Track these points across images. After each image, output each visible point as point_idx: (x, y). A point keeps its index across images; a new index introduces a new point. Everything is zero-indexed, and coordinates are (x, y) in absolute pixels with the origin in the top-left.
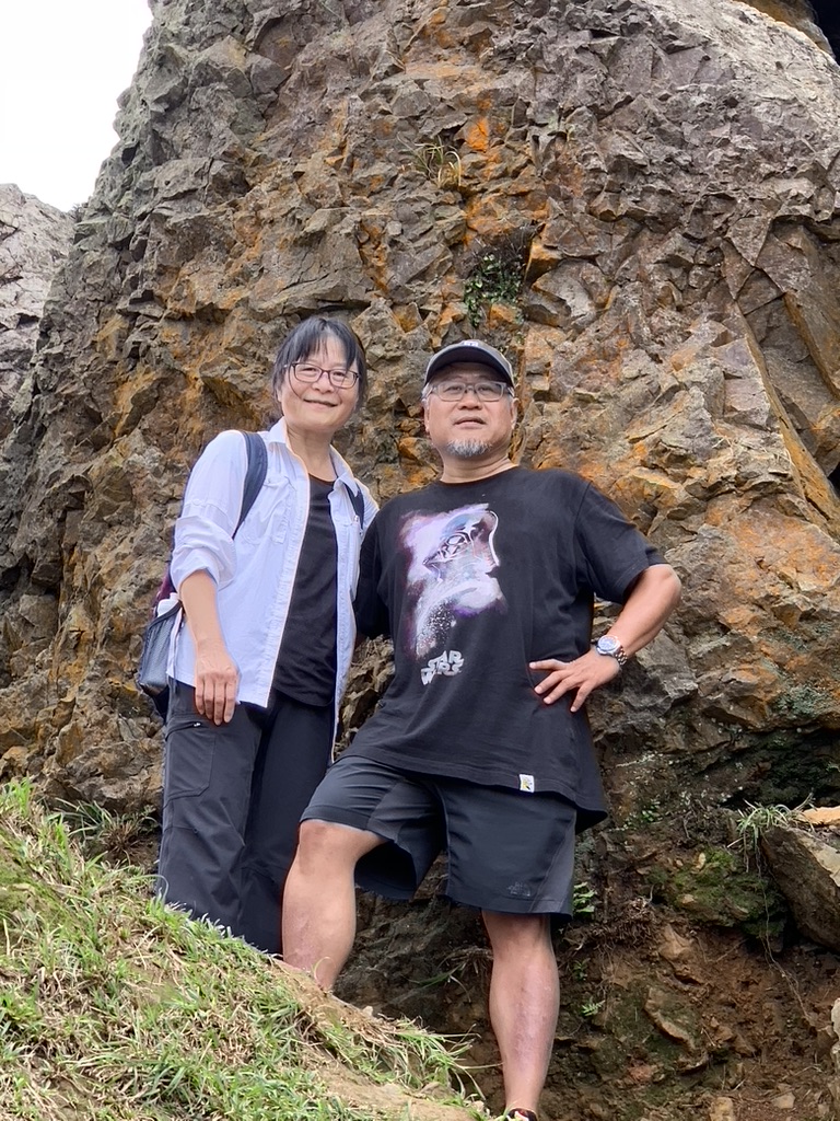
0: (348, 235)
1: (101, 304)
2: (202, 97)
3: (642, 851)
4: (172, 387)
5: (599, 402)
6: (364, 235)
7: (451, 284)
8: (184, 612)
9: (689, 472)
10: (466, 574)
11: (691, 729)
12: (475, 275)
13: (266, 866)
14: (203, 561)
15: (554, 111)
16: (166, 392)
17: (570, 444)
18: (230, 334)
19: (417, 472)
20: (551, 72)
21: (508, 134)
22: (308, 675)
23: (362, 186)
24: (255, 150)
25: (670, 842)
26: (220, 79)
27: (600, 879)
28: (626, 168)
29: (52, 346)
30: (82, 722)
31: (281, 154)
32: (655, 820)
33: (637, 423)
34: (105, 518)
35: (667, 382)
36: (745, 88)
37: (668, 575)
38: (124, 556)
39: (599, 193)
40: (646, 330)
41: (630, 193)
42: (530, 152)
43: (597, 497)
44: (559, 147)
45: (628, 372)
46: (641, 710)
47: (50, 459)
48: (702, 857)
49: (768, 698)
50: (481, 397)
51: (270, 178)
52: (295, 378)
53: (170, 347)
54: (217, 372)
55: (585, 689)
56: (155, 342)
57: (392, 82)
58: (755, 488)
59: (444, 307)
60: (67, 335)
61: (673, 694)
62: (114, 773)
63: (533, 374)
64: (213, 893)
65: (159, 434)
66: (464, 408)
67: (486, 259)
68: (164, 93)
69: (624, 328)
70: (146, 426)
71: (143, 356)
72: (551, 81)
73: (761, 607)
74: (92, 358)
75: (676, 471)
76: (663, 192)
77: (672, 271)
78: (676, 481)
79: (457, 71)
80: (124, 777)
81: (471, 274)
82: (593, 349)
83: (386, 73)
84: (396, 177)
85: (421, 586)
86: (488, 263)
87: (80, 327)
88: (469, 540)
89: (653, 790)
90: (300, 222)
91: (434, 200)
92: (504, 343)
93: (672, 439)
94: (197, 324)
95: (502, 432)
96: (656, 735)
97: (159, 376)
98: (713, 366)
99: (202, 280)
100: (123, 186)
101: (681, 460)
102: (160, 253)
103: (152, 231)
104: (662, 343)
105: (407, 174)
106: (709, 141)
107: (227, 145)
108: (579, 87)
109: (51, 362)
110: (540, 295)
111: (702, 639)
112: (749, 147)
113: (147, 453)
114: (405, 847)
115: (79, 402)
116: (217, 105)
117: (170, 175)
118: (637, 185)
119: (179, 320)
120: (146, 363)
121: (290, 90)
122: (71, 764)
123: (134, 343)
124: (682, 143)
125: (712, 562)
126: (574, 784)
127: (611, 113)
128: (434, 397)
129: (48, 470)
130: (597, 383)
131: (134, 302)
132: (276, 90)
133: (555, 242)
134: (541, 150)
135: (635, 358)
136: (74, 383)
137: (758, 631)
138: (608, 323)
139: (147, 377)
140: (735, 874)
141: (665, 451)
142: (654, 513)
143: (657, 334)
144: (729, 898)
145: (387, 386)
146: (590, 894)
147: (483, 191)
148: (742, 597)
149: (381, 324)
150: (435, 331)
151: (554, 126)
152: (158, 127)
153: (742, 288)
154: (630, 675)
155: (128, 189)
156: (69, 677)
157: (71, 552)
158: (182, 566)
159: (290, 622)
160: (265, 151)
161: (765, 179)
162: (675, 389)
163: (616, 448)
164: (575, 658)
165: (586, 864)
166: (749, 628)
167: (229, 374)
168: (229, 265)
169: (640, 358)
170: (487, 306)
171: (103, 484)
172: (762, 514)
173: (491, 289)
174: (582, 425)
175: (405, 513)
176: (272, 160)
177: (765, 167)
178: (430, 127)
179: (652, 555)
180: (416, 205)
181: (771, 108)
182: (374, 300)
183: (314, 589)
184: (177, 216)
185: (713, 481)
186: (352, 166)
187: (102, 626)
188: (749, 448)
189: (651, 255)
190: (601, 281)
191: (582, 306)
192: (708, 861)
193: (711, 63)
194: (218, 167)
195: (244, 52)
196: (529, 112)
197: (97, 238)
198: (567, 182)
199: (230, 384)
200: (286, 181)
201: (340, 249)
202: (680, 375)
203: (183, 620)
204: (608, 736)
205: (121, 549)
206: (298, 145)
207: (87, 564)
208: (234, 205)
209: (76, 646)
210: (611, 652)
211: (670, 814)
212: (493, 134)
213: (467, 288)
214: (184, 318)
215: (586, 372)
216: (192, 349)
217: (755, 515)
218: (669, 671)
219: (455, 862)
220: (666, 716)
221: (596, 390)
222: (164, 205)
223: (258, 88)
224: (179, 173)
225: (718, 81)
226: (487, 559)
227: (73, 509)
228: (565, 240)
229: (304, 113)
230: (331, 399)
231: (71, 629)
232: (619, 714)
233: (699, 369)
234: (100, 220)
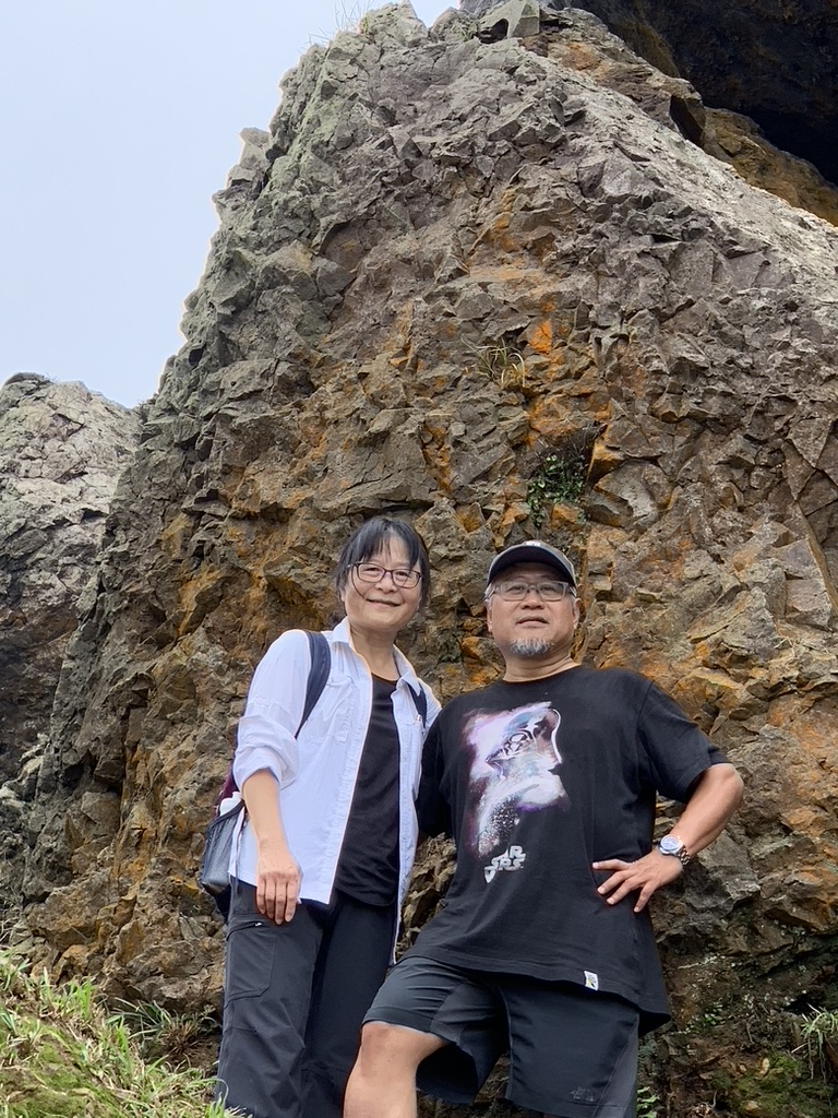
0: (412, 435)
1: (167, 503)
2: (268, 299)
3: (704, 1055)
4: (236, 586)
5: (661, 602)
6: (427, 436)
7: (514, 484)
8: (246, 811)
9: (752, 673)
10: (529, 772)
11: (753, 931)
12: (538, 475)
13: (327, 1068)
14: (266, 760)
15: (616, 314)
16: (230, 591)
17: (632, 644)
18: (294, 533)
19: (479, 671)
20: (613, 276)
21: (571, 336)
22: (370, 875)
23: (427, 387)
24: (320, 352)
25: (733, 1046)
26: (287, 282)
27: (662, 1084)
28: (688, 370)
29: (117, 544)
30: (143, 920)
31: (346, 355)
32: (718, 1023)
33: (699, 623)
34: (168, 716)
35: (729, 583)
36: (805, 292)
37: (729, 775)
38: (187, 754)
39: (661, 394)
40: (708, 530)
41: (691, 395)
42: (592, 353)
43: (659, 697)
44: (621, 349)
45: (689, 572)
46: (703, 911)
47: (114, 657)
48: (766, 1063)
49: (831, 901)
50: (544, 596)
51: (335, 379)
52: (358, 579)
53: (234, 546)
54: (282, 570)
55: (649, 888)
56: (219, 541)
57: (457, 284)
58: (817, 688)
59: (507, 507)
60: (132, 534)
61: (735, 896)
62: (174, 972)
63: (596, 574)
64: (272, 1096)
65: (223, 633)
66: (526, 607)
67: (549, 459)
68: (231, 295)
69: (685, 529)
70: (209, 625)
71: (208, 555)
72: (614, 285)
73: (823, 808)
74: (157, 556)
75: (738, 671)
76: (725, 394)
77: (734, 471)
78: (737, 681)
79: (520, 274)
80: (185, 976)
81: (534, 474)
82: (655, 549)
83: (450, 276)
84: (460, 377)
85: (484, 783)
86: (551, 463)
87: (145, 526)
88: (531, 738)
89: (716, 992)
90: (364, 422)
91: (498, 401)
92: (565, 542)
93: (732, 640)
94: (262, 523)
95: (565, 630)
96: (718, 937)
97: (223, 575)
98: (774, 566)
99: (267, 479)
100: (189, 387)
101: (742, 660)
102: (226, 452)
103: (218, 431)
104: (723, 543)
105: (471, 375)
106: (770, 343)
107: (293, 346)
108: (641, 290)
109: (116, 560)
110: (602, 495)
111: (764, 840)
112: (810, 350)
113: (211, 651)
114: (467, 1050)
115: (143, 600)
116: (283, 307)
117: (236, 376)
118: (699, 386)
119: (244, 519)
120: (210, 561)
121: (356, 292)
122: (131, 963)
123: (199, 542)
124: (743, 346)
125: (774, 763)
126: (637, 987)
127: (673, 316)
128: (497, 597)
129: (112, 667)
130: (658, 583)
131: (199, 501)
132: (342, 293)
133: (618, 443)
134: (604, 352)
135: (697, 558)
136: (139, 582)
137: (821, 832)
138: (670, 523)
139: (212, 575)
140: (799, 1080)
141: (727, 651)
142: (716, 713)
143: (718, 535)
144: (794, 1106)
145: (450, 586)
146: (653, 1099)
147: (546, 392)
148: (804, 798)
149: (444, 524)
150: (498, 531)
151: (616, 329)
152: (224, 329)
153: (803, 489)
154: (692, 875)
155: (195, 390)
156: (130, 875)
157: (134, 750)
158: (244, 765)
159: (352, 822)
160: (330, 352)
161: (825, 381)
162: (736, 589)
163: (678, 648)
164: (638, 858)
165: (648, 1067)
166: (812, 830)
167: (293, 573)
168: (294, 465)
169: (702, 559)
170: (549, 506)
171: (166, 682)
172: (824, 714)
173: (553, 489)
174: (644, 625)
175: (467, 711)
176: (337, 361)
177: (825, 370)
178: (493, 330)
179: (715, 755)
180: (479, 405)
181: (830, 312)
182: (437, 500)
183: (377, 788)
184: (243, 416)
185: (775, 680)
186: (416, 368)
187: (164, 825)
188: (811, 649)
189: (713, 456)
190: (663, 481)
191: (644, 507)
192: (772, 1066)
193: (771, 267)
194: (283, 368)
195: (311, 255)
196: (592, 314)
197: (164, 438)
198: (630, 383)
199: (293, 582)
200: (350, 382)
201: (404, 449)
202: (741, 575)
203: (245, 819)
204: (670, 938)
205: (184, 747)
206: (363, 347)
207: (150, 762)
208: (300, 406)
209: (138, 844)
210: (674, 852)
211: (732, 1018)
212: (556, 336)
213: (530, 488)
214: (249, 517)
215: (648, 572)
216: (256, 548)
217: (817, 715)
218: (731, 872)
219: (517, 1065)
220: (728, 918)
221: (658, 590)
222: (230, 405)
223: (324, 291)
224: (245, 373)
225: (778, 285)
226: (550, 758)
227: (136, 707)
228: (626, 442)
229: (369, 315)
230: (394, 599)
231: (133, 826)
232: (681, 915)
233: (760, 569)
234: (166, 420)
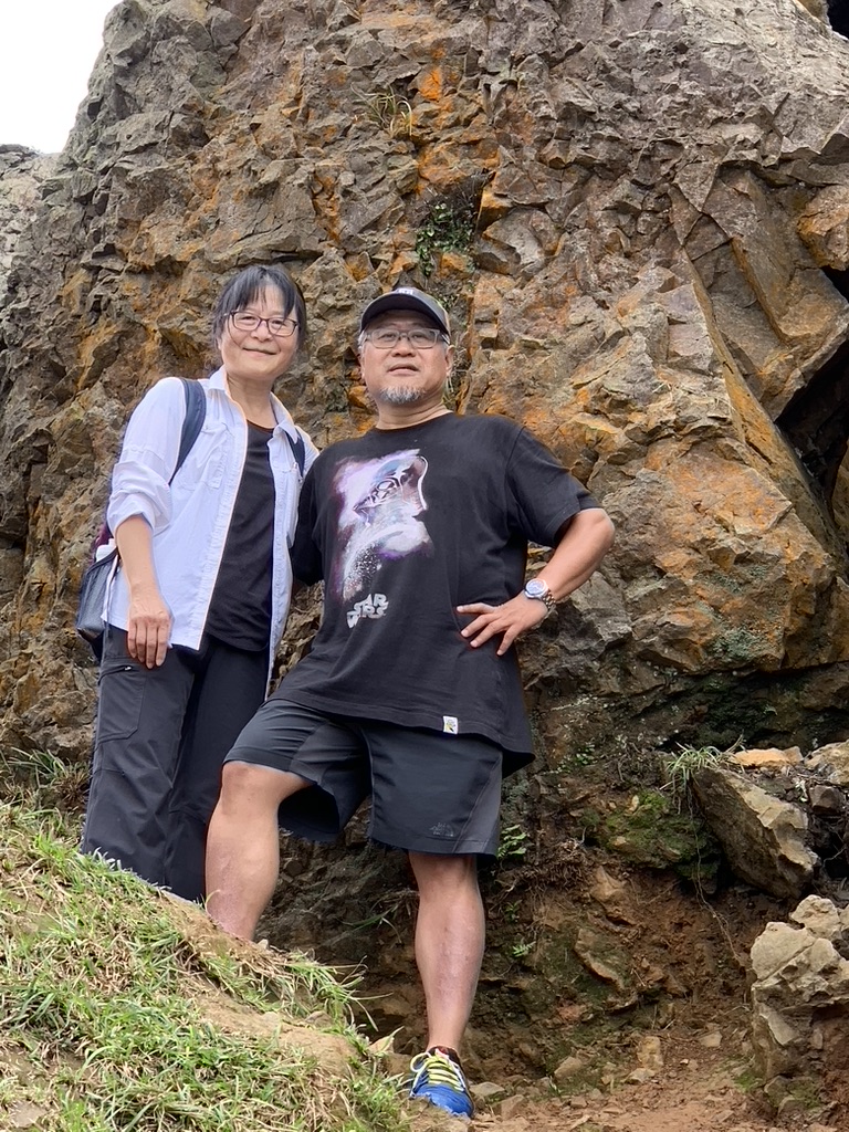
0: (301, 185)
1: (67, 258)
2: (163, 50)
3: (575, 793)
4: (132, 340)
5: (545, 349)
6: (317, 186)
7: (403, 233)
8: (119, 558)
9: (630, 417)
10: (394, 518)
11: (626, 673)
12: (427, 223)
13: (199, 809)
14: (139, 506)
15: (506, 60)
16: (127, 345)
17: (515, 391)
18: (187, 286)
19: (366, 420)
20: (503, 20)
21: (461, 83)
22: (243, 620)
23: (317, 137)
24: (215, 103)
25: (604, 785)
26: (181, 32)
27: (533, 821)
28: (575, 115)
29: (19, 301)
30: (38, 672)
31: (240, 106)
32: (590, 763)
33: (582, 370)
34: (67, 471)
35: (611, 328)
36: (696, 34)
37: (601, 519)
38: (83, 508)
39: (549, 140)
40: (594, 276)
41: (579, 141)
42: (481, 100)
43: (529, 443)
44: (510, 95)
45: (574, 318)
46: (575, 653)
47: (16, 414)
48: (636, 800)
49: (703, 641)
50: (415, 344)
51: (228, 131)
52: (235, 327)
53: (131, 301)
54: (174, 324)
55: (512, 633)
56: (116, 295)
57: (348, 32)
58: (694, 432)
59: (396, 256)
60: (33, 290)
61: (607, 637)
62: (67, 722)
63: (482, 322)
64: (139, 834)
65: (120, 387)
66: (397, 355)
67: (437, 207)
68: (127, 47)
69: (571, 275)
70: (107, 379)
71: (105, 309)
72: (504, 30)
73: (697, 550)
74: (57, 312)
75: (617, 416)
76: (612, 139)
77: (621, 217)
78: (617, 426)
79: (411, 21)
80: (78, 725)
81: (423, 223)
82: (541, 296)
83: (341, 23)
84: (350, 126)
85: (350, 530)
86: (439, 212)
87: (46, 282)
88: (398, 485)
89: (588, 733)
90: (255, 173)
91: (387, 150)
92: (455, 291)
93: (614, 384)
94: (157, 277)
95: (436, 378)
96: (590, 678)
97: (119, 329)
98: (657, 311)
99: (161, 233)
100: (89, 141)
101: (622, 405)
102: (122, 206)
103: (114, 185)
104: (609, 289)
105: (360, 124)
106: (659, 87)
107: (187, 98)
108: (531, 34)
109: (17, 316)
110: (490, 243)
111: (639, 583)
112: (697, 92)
113: (107, 405)
114: (328, 789)
115: (43, 356)
116: (177, 58)
117: (132, 129)
118: (586, 132)
119: (140, 273)
120: (108, 316)
121: (250, 42)
122: (26, 714)
123: (96, 296)
124: (631, 90)
125: (649, 506)
126: (499, 726)
127: (562, 60)
128: (369, 344)
129: (13, 424)
130: (544, 330)
131: (97, 255)
132: (237, 43)
133: (505, 190)
134: (493, 98)
135: (582, 304)
136: (39, 338)
137: (694, 574)
138: (557, 270)
139: (108, 330)
140: (667, 816)
141: (607, 396)
142: (596, 458)
143: (604, 281)
144: (662, 840)
145: (338, 335)
146: (522, 836)
147: (436, 140)
148: (679, 541)
149: (332, 274)
150: (386, 280)
151: (506, 74)
152: (121, 81)
153: (690, 234)
154: (562, 618)
155: (94, 144)
156: (31, 629)
157: (36, 505)
158: (117, 513)
159: (224, 566)
160: (225, 103)
161: (712, 124)
162: (619, 335)
163: (560, 394)
164: (504, 601)
165: (520, 806)
166: (685, 572)
167: (184, 325)
168: (187, 218)
169: (588, 305)
170: (438, 255)
171: (64, 437)
172: (701, 458)
173: (443, 237)
174: (526, 371)
175: (339, 460)
176: (231, 112)
177: (713, 113)
178: (383, 77)
179: (584, 500)
180: (369, 154)
181: (720, 53)
182: (326, 251)
183: (250, 533)
184: (138, 169)
185: (652, 425)
186: (307, 118)
187: (61, 578)
188: (690, 393)
189: (600, 201)
190: (551, 228)
191: (531, 254)
192: (642, 803)
193: (663, 9)
194: (177, 120)
195: (206, 5)
196: (481, 60)
197: (63, 194)
198: (518, 130)
199: (186, 335)
200: (243, 133)
201: (294, 199)
202: (624, 321)
203: (118, 565)
204: (544, 680)
205: (81, 501)
206: (256, 98)
207: (50, 517)
208: (192, 157)
209: (38, 598)
210: (539, 596)
211: (604, 758)
212: (446, 83)
213: (419, 237)
214: (145, 271)
215: (534, 319)
216: (152, 302)
217: (695, 459)
218: (604, 614)
219: (379, 804)
220: (601, 659)
221: (543, 337)
222: (125, 159)
223: (218, 41)
224: (140, 126)
225: (670, 27)
226: (415, 504)
227: (38, 463)
228: (515, 189)
229: (262, 65)
230: (270, 347)
231: (34, 581)
232: (554, 658)
233: (643, 314)
234: (68, 175)
